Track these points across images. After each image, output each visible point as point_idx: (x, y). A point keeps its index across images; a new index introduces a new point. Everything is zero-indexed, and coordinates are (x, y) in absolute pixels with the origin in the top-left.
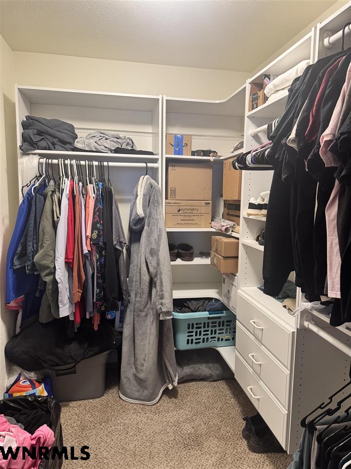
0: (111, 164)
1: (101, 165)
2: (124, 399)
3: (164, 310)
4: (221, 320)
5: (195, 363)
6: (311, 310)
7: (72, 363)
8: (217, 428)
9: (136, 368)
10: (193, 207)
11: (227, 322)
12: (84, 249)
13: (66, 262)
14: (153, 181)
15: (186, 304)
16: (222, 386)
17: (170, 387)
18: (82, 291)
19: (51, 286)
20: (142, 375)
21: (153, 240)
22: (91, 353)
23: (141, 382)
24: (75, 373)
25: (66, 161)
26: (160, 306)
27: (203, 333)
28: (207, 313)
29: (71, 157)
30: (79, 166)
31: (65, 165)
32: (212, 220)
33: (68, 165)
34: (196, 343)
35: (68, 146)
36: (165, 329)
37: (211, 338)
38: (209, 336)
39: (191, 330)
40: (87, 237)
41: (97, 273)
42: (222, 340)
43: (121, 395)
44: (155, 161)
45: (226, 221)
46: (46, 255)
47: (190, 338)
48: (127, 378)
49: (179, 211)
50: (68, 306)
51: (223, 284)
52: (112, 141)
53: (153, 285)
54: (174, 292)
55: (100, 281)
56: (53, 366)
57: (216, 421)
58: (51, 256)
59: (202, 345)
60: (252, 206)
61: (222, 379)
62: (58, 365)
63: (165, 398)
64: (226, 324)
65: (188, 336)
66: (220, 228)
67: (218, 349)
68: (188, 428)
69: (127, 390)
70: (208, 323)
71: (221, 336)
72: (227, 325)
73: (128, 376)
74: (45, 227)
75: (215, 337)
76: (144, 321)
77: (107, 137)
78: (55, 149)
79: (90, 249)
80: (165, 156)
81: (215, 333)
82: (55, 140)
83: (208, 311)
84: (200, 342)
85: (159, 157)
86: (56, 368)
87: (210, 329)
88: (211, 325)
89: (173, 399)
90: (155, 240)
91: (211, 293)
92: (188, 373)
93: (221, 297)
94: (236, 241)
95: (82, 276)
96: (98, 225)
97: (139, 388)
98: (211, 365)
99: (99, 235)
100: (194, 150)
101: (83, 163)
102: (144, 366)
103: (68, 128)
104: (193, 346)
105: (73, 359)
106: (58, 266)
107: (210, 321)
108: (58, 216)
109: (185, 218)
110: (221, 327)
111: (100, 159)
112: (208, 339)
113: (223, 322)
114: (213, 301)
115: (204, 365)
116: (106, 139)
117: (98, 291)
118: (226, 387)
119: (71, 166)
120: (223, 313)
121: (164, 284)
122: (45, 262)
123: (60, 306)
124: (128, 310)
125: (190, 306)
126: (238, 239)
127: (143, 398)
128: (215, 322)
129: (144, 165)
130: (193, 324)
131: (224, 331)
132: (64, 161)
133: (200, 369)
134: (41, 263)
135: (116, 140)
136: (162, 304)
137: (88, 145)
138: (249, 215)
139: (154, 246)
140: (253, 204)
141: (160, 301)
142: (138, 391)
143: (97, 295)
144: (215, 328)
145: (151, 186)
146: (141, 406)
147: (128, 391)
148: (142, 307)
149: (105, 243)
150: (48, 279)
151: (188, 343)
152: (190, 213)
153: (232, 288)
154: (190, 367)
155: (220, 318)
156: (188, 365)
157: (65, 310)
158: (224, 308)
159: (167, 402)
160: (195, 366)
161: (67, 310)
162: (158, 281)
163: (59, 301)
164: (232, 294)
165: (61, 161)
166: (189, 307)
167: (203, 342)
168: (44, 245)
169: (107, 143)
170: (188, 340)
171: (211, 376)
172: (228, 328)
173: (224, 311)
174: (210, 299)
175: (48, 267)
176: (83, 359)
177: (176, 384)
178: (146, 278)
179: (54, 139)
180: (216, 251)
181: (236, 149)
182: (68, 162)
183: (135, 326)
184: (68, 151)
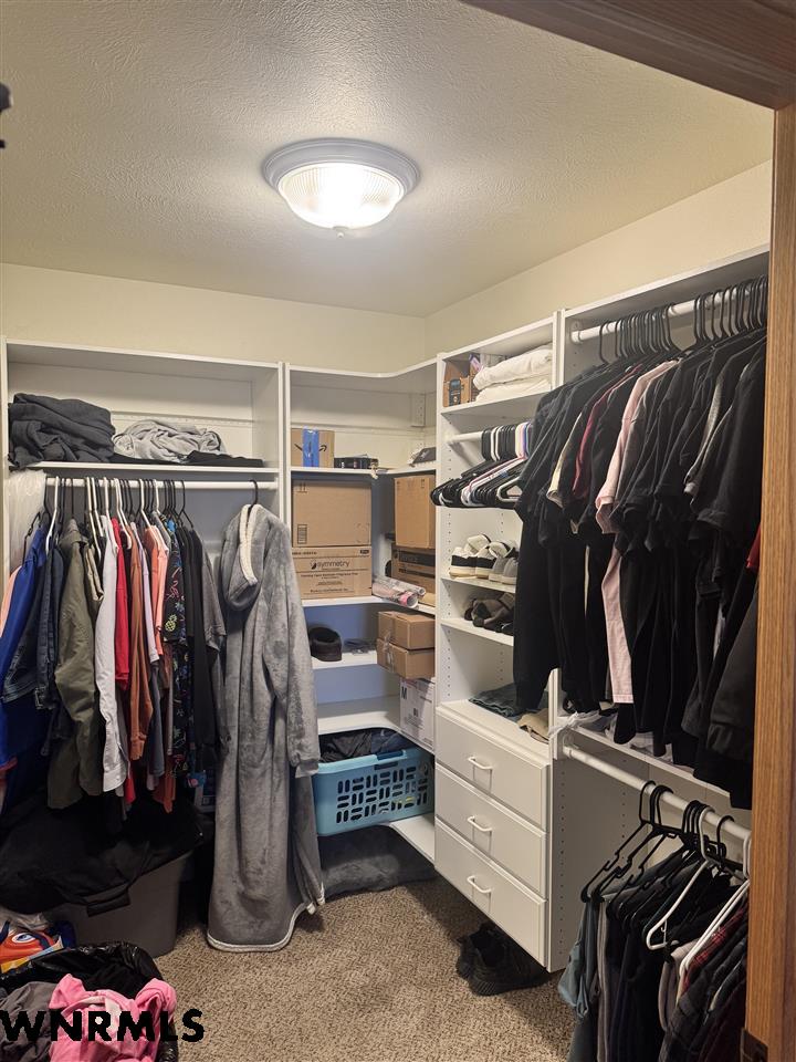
0: (188, 485)
1: (170, 489)
2: (220, 947)
3: (305, 758)
4: (398, 769)
5: (349, 859)
6: (576, 727)
7: (121, 884)
8: (410, 968)
9: (245, 880)
10: (338, 560)
11: (408, 770)
12: (150, 653)
13: (116, 681)
14: (272, 516)
15: (331, 745)
16: (402, 897)
17: (311, 909)
18: (145, 737)
19: (88, 731)
20: (258, 893)
21: (281, 625)
22: (157, 860)
23: (254, 906)
24: (127, 903)
25: (101, 482)
26: (297, 751)
27: (365, 797)
28: (374, 756)
29: (110, 474)
30: (126, 491)
31: (99, 490)
32: (373, 582)
33: (103, 489)
34: (353, 818)
35: (102, 452)
36: (301, 797)
37: (380, 805)
38: (377, 802)
39: (344, 794)
40: (155, 629)
41: (174, 698)
42: (400, 806)
43: (213, 941)
44: (270, 477)
45: (402, 583)
46: (79, 670)
47: (343, 810)
48: (227, 902)
49: (314, 567)
50: (118, 767)
51: (402, 699)
52: (183, 439)
53: (278, 712)
54: (319, 720)
55: (180, 713)
56: (82, 895)
57: (407, 957)
58: (89, 671)
59: (363, 822)
60: (457, 561)
61: (400, 884)
62: (92, 892)
63: (299, 933)
64: (406, 774)
65: (339, 807)
66: (395, 597)
67: (391, 825)
68: (357, 978)
69: (226, 927)
70: (375, 777)
71: (398, 800)
72: (408, 777)
73: (227, 898)
74: (74, 615)
75: (387, 803)
76: (261, 784)
77: (171, 431)
78: (78, 459)
79: (161, 653)
80: (290, 468)
81: (388, 795)
82: (79, 442)
83: (376, 753)
84: (360, 816)
85: (279, 470)
86: (89, 899)
87: (378, 788)
88: (379, 780)
89: (316, 933)
90: (284, 625)
91: (375, 719)
92: (338, 879)
93: (399, 725)
94: (430, 620)
95: (147, 706)
96: (178, 604)
97: (251, 919)
98: (378, 859)
99: (178, 624)
100: (338, 455)
101: (133, 484)
102: (262, 874)
103: (100, 417)
104: (350, 825)
105: (121, 876)
106: (104, 689)
107: (379, 772)
108: (100, 591)
109: (325, 580)
110: (398, 782)
111: (168, 477)
112: (374, 807)
113: (402, 772)
114: (382, 734)
115: (367, 860)
116: (170, 435)
117: (177, 732)
118: (409, 897)
119: (111, 490)
120: (402, 754)
121: (304, 709)
122: (77, 684)
123: (106, 768)
124: (226, 767)
125: (340, 747)
126: (433, 616)
127: (262, 938)
128: (388, 774)
129: (250, 485)
130: (348, 782)
131: (403, 789)
132: (96, 481)
133: (359, 869)
134: (71, 686)
135: (189, 436)
136: (300, 747)
137: (140, 450)
138: (454, 576)
139: (282, 638)
140: (461, 558)
141: (297, 741)
142: (250, 926)
143: (174, 741)
144: (387, 786)
145: (270, 525)
146: (258, 955)
147: (231, 929)
148: (256, 758)
149: (190, 639)
150: (84, 717)
151: (339, 820)
152: (334, 570)
153: (422, 705)
154: (340, 867)
155: (395, 764)
156: (337, 863)
157: (113, 779)
158: (406, 743)
159: (308, 942)
160: (350, 864)
161: (118, 777)
162: (292, 704)
163: (104, 759)
164: (424, 717)
165: (91, 482)
166: (337, 751)
167: (367, 815)
168: (76, 650)
169: (173, 444)
170: (339, 814)
171: (380, 879)
172: (410, 781)
173: (404, 751)
174: (375, 731)
175: (85, 694)
176: (143, 874)
177: (322, 901)
178: (265, 699)
179: (74, 439)
180: (392, 640)
181: (418, 460)
182: (104, 483)
183: (241, 796)
184: (102, 462)
